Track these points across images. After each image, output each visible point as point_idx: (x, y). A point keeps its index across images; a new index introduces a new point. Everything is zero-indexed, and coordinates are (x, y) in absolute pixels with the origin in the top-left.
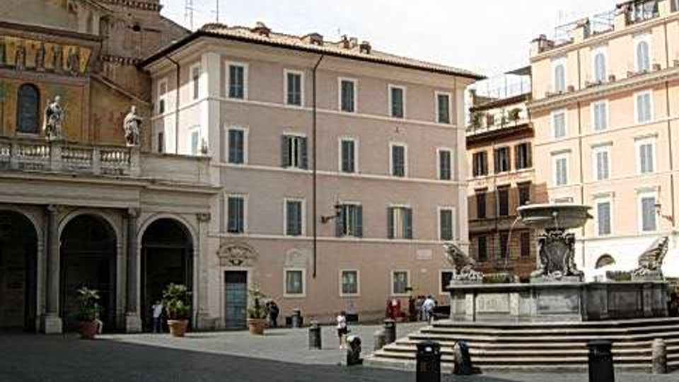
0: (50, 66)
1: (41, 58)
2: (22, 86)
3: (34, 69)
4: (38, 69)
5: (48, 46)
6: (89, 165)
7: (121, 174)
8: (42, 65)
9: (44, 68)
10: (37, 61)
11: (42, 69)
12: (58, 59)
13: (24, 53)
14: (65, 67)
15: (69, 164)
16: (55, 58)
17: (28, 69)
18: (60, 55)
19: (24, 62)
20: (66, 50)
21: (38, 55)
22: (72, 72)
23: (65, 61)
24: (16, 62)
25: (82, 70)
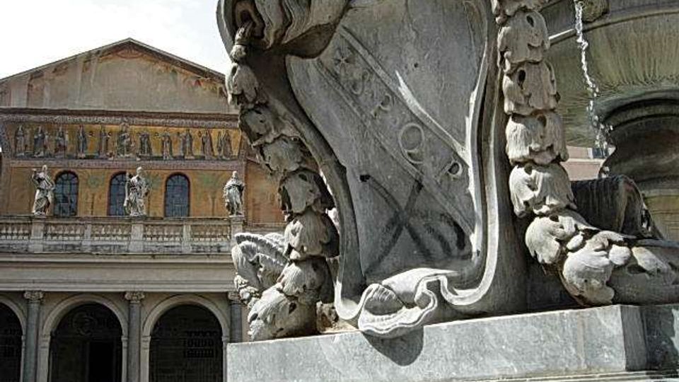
0: (198, 153)
1: (188, 145)
2: (170, 177)
3: (182, 158)
4: (186, 157)
5: (195, 132)
6: (177, 244)
7: (219, 251)
8: (191, 153)
9: (193, 155)
10: (184, 149)
11: (192, 157)
12: (207, 145)
13: (170, 142)
14: (217, 153)
15: (151, 244)
16: (204, 144)
17: (175, 158)
18: (209, 140)
19: (171, 150)
20: (214, 134)
21: (184, 142)
22: (224, 157)
23: (215, 147)
24: (163, 152)
25: (236, 153)
